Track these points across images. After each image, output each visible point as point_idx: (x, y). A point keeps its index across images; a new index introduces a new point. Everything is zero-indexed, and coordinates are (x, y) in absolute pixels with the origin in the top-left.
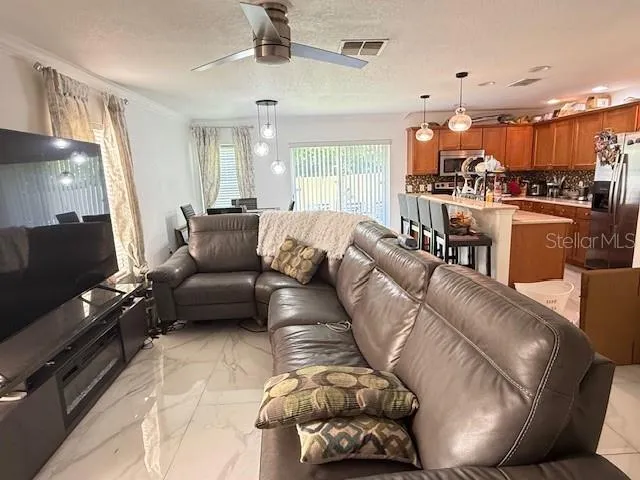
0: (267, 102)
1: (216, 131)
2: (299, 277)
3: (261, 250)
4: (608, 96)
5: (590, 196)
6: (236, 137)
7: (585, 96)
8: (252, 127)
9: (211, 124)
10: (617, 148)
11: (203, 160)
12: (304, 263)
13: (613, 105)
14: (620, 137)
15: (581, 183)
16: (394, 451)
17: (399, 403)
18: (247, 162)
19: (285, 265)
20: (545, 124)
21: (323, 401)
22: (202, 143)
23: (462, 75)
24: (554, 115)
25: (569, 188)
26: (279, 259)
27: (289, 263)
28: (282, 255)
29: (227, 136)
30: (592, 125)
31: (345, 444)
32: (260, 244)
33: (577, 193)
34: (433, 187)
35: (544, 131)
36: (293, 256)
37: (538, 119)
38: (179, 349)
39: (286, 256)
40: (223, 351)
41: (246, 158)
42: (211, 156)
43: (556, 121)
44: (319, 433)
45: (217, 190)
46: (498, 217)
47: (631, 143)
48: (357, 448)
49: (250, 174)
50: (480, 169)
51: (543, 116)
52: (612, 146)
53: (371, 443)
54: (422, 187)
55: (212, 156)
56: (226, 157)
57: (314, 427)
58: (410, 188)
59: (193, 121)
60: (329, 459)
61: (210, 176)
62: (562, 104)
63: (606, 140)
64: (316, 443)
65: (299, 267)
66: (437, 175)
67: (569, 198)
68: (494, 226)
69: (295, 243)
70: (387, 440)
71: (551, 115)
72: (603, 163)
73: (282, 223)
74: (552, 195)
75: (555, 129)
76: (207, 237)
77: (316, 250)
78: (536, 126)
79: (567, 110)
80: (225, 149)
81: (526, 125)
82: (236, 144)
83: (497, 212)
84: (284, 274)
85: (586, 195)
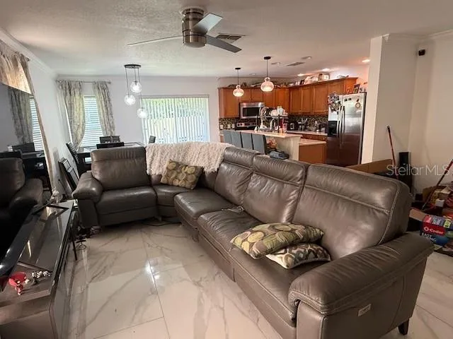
0: (133, 66)
1: (80, 85)
2: (188, 186)
3: (151, 171)
4: (328, 74)
5: (323, 129)
6: (97, 90)
7: (317, 73)
8: (110, 83)
9: (76, 79)
10: (339, 103)
11: (71, 107)
12: (189, 177)
13: (331, 79)
14: (341, 96)
15: (316, 122)
16: (321, 256)
17: (315, 234)
18: (107, 108)
19: (173, 179)
20: (296, 88)
21: (284, 238)
22: (68, 94)
23: (268, 58)
24: (301, 84)
25: (310, 125)
26: (167, 176)
27: (176, 178)
28: (170, 173)
29: (89, 88)
30: (322, 89)
31: (302, 255)
32: (148, 167)
33: (314, 128)
34: (236, 126)
35: (296, 92)
36: (178, 173)
37: (291, 85)
38: (107, 245)
39: (172, 173)
40: (144, 241)
41: (106, 106)
42: (76, 105)
43: (302, 86)
44: (288, 253)
45: (83, 131)
46: (292, 142)
47: (346, 100)
48: (307, 256)
49: (110, 118)
50: (274, 113)
51: (295, 83)
52: (337, 102)
53: (312, 253)
54: (229, 126)
55: (78, 104)
56: (90, 105)
57: (283, 251)
58: (222, 126)
59: (59, 75)
60: (297, 264)
61: (76, 120)
62: (306, 77)
63: (333, 98)
64: (289, 258)
65: (186, 180)
66: (239, 118)
67: (310, 130)
68: (289, 147)
69: (178, 164)
70: (317, 250)
71: (299, 83)
72: (332, 111)
73: (164, 152)
74: (301, 130)
75: (302, 91)
76: (107, 164)
77: (196, 167)
78: (291, 89)
79: (308, 81)
80: (88, 99)
81: (284, 88)
82: (98, 95)
83: (292, 139)
84: (173, 185)
85: (320, 129)
